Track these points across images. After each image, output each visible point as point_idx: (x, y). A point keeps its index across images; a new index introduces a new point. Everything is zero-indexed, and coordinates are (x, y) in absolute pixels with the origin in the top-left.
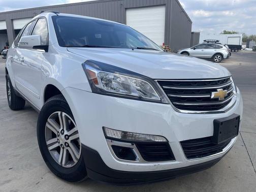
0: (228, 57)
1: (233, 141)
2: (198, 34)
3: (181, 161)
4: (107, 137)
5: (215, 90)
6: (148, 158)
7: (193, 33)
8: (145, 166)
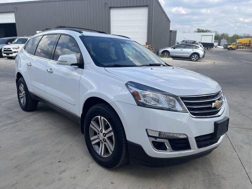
2: (175, 32)
3: (194, 150)
4: (149, 136)
5: (214, 101)
7: (171, 31)
8: (174, 154)
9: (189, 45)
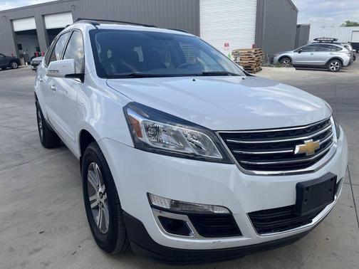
0: (350, 64)
1: (328, 208)
2: (307, 28)
4: (152, 206)
5: (301, 142)
6: (205, 232)
7: (299, 26)
9: (327, 46)
